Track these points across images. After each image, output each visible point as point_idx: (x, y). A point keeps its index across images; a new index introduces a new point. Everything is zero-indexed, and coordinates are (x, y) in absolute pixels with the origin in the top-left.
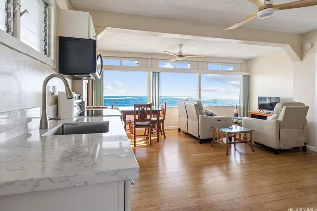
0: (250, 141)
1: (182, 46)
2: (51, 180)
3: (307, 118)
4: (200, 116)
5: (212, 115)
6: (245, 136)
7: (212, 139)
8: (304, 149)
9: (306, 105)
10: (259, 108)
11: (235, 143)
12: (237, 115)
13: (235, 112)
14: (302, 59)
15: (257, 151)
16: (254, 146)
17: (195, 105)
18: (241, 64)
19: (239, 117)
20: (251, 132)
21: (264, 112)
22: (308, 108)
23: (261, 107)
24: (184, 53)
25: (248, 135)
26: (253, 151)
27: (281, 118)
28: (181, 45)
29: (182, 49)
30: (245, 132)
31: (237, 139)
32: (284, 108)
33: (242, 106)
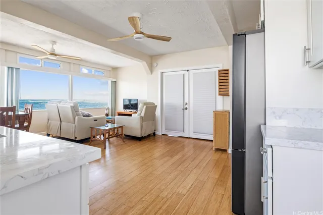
0: (122, 135)
1: (55, 44)
2: (22, 177)
3: (156, 113)
4: (76, 117)
5: (88, 116)
6: (118, 131)
7: (90, 138)
8: (154, 134)
9: (156, 105)
10: (124, 108)
11: (108, 138)
12: (107, 115)
13: (106, 112)
14: (152, 72)
15: (127, 141)
16: (124, 138)
17: (71, 106)
18: (110, 71)
19: (109, 117)
20: (122, 127)
21: (128, 111)
22: (156, 106)
23: (126, 107)
24: (57, 52)
25: (120, 130)
26: (124, 142)
27: (143, 115)
28: (54, 42)
29: (55, 47)
30: (118, 128)
31: (111, 135)
32: (145, 106)
33: (110, 107)
